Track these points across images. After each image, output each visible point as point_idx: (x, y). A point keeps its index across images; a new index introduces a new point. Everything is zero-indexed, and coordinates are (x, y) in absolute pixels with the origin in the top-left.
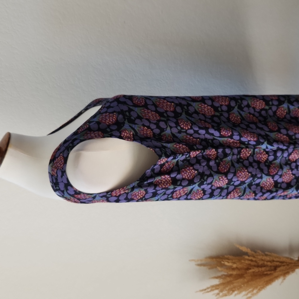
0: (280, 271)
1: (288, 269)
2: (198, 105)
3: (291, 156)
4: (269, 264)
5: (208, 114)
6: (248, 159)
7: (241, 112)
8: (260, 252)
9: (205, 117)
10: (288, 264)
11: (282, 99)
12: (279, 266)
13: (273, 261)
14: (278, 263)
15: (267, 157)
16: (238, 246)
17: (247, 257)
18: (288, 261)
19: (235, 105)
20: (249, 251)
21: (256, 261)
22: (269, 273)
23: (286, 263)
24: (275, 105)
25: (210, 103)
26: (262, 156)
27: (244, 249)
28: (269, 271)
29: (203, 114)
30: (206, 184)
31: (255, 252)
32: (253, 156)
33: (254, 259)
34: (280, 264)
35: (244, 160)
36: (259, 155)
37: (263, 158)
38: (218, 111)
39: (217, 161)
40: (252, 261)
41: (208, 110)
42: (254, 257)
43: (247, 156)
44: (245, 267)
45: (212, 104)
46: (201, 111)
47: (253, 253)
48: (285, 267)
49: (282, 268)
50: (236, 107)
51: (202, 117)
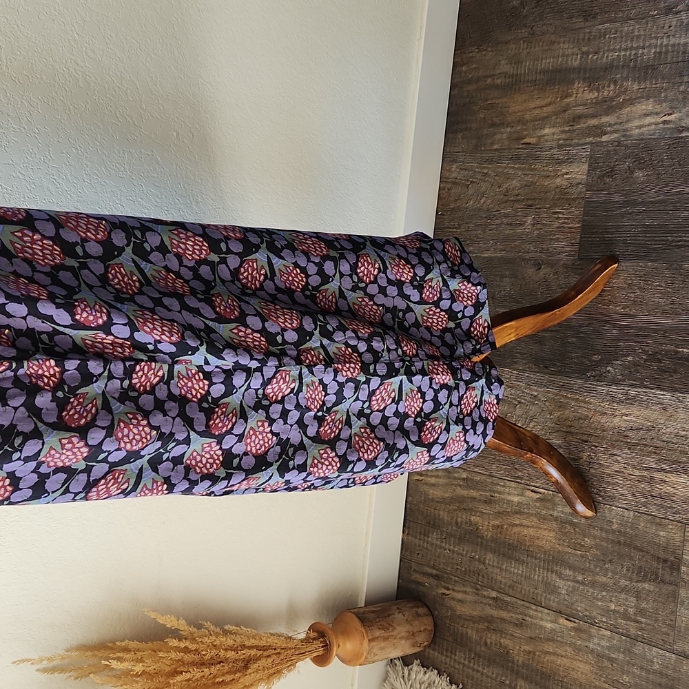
0: (257, 671)
1: (277, 665)
2: (13, 233)
3: (269, 387)
4: (231, 654)
5: (43, 260)
6: (152, 391)
7: (143, 264)
8: (212, 627)
9: (34, 269)
10: (279, 651)
11: (254, 239)
12: (256, 659)
13: (243, 647)
14: (253, 652)
15: (206, 388)
16: (153, 615)
17: (174, 643)
18: (281, 643)
19: (126, 242)
20: (182, 625)
21: (197, 651)
22: (228, 678)
23: (275, 649)
24: (236, 254)
25: (50, 230)
26: (193, 384)
27: (170, 622)
28: (229, 673)
29: (25, 260)
30: (19, 459)
31: (199, 627)
32: (168, 383)
33: (193, 647)
34: (259, 653)
35: (140, 395)
36: (186, 381)
37: (195, 389)
38: (75, 256)
39: (60, 394)
40: (186, 650)
41: (43, 248)
42: (193, 640)
43: (151, 383)
44: (168, 669)
45: (57, 233)
46: (23, 251)
47: (193, 629)
48: (270, 660)
49: (262, 662)
50: (129, 250)
51: (25, 269)
